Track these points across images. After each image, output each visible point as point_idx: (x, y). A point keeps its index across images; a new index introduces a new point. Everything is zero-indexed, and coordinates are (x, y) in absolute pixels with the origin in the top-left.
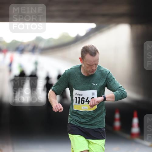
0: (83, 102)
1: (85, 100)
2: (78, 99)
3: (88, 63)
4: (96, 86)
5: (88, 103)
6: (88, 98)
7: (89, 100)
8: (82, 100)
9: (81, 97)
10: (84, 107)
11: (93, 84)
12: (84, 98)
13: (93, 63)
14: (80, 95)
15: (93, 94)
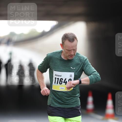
0: (61, 83)
1: (63, 81)
2: (57, 80)
3: (67, 48)
4: (73, 69)
5: (66, 84)
6: (66, 79)
7: (66, 81)
8: (60, 81)
9: (60, 78)
10: (62, 88)
11: (71, 68)
12: (62, 79)
13: (72, 48)
14: (59, 76)
15: (71, 76)
